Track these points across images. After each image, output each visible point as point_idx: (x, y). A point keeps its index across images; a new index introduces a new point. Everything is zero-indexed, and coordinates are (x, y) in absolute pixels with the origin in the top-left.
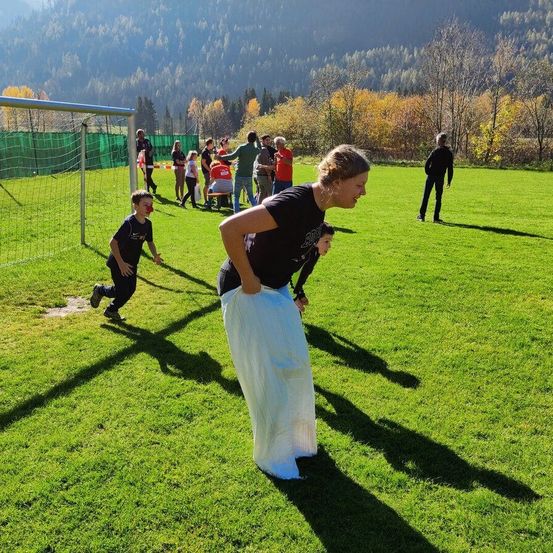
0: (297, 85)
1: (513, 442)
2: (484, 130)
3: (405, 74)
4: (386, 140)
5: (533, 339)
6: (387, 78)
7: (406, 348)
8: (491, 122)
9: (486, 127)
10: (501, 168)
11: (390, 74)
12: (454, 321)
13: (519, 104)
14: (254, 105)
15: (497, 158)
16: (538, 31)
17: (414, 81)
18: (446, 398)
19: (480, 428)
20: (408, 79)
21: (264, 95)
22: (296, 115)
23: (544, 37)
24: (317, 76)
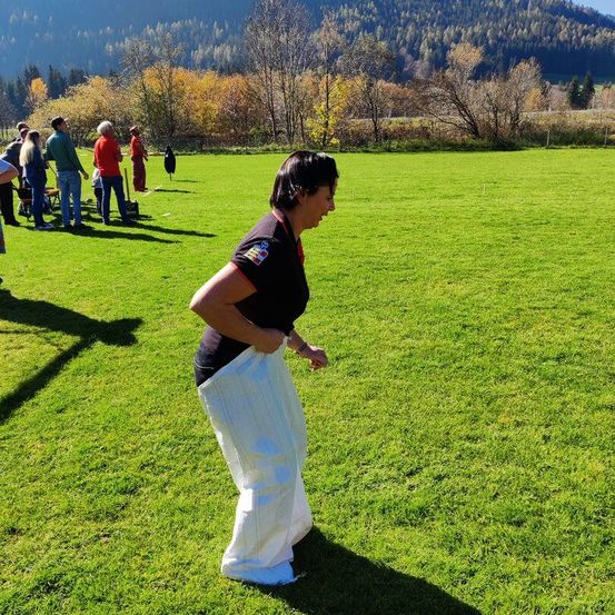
0: (90, 62)
1: (504, 439)
2: (319, 112)
3: (217, 51)
4: (210, 125)
5: (465, 327)
6: (199, 55)
7: (348, 356)
8: (324, 103)
9: (320, 107)
10: (341, 151)
11: (201, 51)
12: (380, 319)
13: (349, 83)
14: (38, 87)
15: (334, 141)
16: (350, 7)
17: (229, 58)
18: (415, 404)
19: (465, 430)
20: (221, 56)
21: (51, 74)
22: (100, 98)
23: (356, 14)
24: (115, 51)
